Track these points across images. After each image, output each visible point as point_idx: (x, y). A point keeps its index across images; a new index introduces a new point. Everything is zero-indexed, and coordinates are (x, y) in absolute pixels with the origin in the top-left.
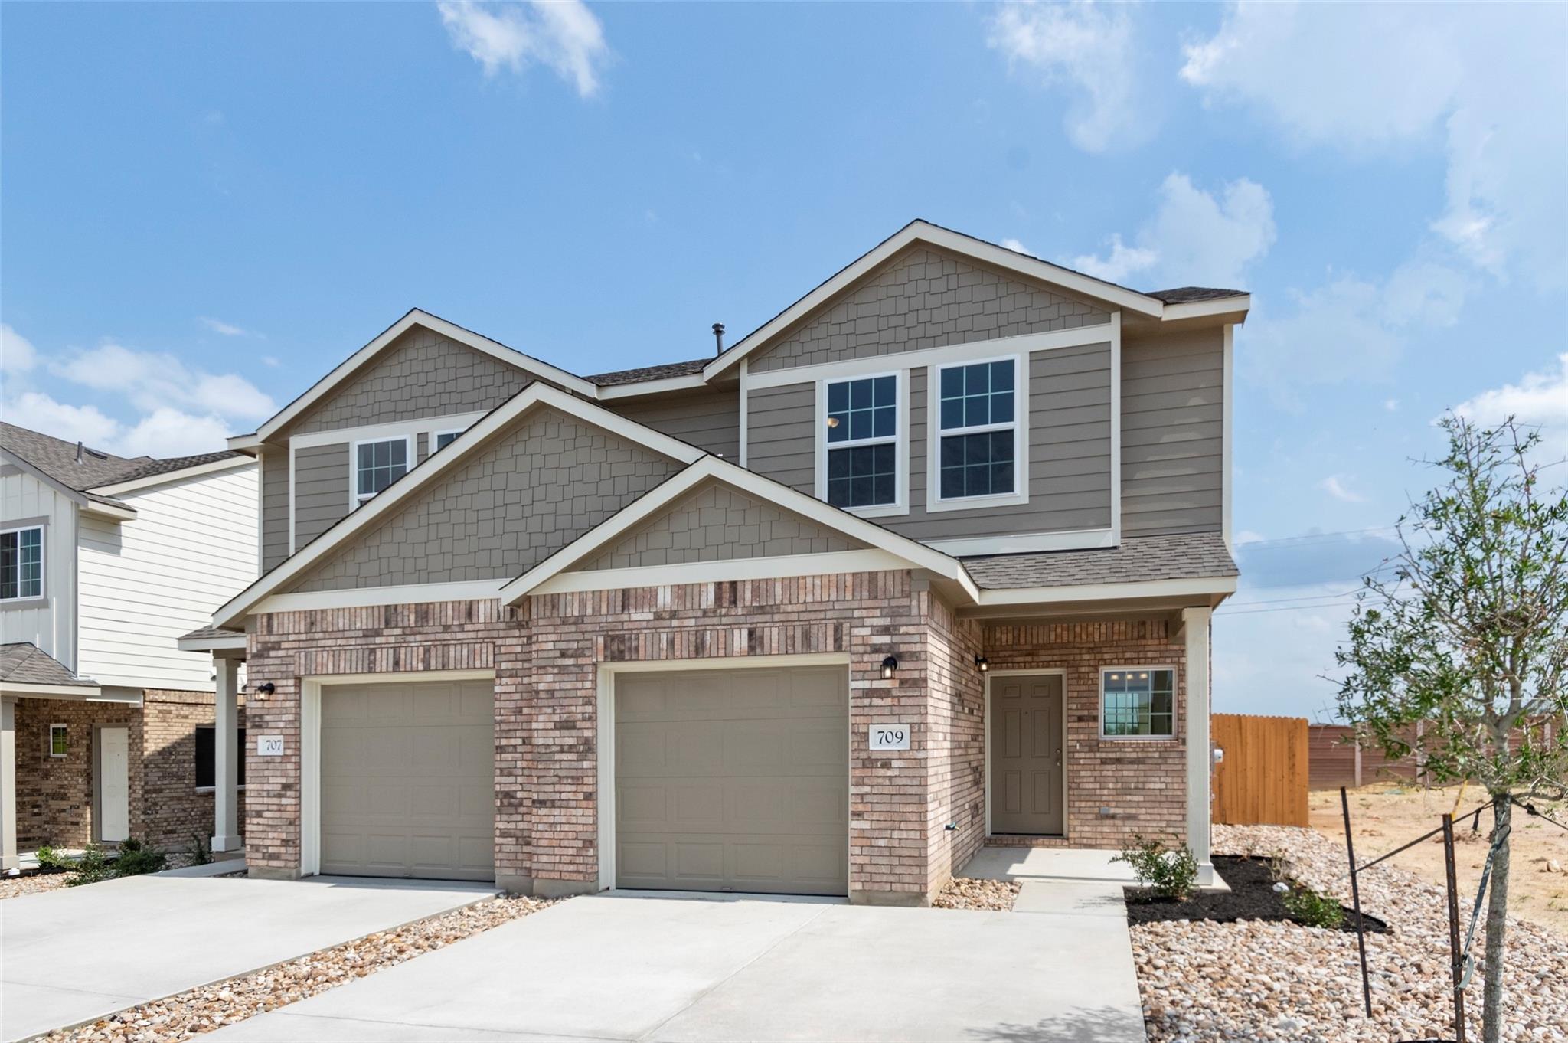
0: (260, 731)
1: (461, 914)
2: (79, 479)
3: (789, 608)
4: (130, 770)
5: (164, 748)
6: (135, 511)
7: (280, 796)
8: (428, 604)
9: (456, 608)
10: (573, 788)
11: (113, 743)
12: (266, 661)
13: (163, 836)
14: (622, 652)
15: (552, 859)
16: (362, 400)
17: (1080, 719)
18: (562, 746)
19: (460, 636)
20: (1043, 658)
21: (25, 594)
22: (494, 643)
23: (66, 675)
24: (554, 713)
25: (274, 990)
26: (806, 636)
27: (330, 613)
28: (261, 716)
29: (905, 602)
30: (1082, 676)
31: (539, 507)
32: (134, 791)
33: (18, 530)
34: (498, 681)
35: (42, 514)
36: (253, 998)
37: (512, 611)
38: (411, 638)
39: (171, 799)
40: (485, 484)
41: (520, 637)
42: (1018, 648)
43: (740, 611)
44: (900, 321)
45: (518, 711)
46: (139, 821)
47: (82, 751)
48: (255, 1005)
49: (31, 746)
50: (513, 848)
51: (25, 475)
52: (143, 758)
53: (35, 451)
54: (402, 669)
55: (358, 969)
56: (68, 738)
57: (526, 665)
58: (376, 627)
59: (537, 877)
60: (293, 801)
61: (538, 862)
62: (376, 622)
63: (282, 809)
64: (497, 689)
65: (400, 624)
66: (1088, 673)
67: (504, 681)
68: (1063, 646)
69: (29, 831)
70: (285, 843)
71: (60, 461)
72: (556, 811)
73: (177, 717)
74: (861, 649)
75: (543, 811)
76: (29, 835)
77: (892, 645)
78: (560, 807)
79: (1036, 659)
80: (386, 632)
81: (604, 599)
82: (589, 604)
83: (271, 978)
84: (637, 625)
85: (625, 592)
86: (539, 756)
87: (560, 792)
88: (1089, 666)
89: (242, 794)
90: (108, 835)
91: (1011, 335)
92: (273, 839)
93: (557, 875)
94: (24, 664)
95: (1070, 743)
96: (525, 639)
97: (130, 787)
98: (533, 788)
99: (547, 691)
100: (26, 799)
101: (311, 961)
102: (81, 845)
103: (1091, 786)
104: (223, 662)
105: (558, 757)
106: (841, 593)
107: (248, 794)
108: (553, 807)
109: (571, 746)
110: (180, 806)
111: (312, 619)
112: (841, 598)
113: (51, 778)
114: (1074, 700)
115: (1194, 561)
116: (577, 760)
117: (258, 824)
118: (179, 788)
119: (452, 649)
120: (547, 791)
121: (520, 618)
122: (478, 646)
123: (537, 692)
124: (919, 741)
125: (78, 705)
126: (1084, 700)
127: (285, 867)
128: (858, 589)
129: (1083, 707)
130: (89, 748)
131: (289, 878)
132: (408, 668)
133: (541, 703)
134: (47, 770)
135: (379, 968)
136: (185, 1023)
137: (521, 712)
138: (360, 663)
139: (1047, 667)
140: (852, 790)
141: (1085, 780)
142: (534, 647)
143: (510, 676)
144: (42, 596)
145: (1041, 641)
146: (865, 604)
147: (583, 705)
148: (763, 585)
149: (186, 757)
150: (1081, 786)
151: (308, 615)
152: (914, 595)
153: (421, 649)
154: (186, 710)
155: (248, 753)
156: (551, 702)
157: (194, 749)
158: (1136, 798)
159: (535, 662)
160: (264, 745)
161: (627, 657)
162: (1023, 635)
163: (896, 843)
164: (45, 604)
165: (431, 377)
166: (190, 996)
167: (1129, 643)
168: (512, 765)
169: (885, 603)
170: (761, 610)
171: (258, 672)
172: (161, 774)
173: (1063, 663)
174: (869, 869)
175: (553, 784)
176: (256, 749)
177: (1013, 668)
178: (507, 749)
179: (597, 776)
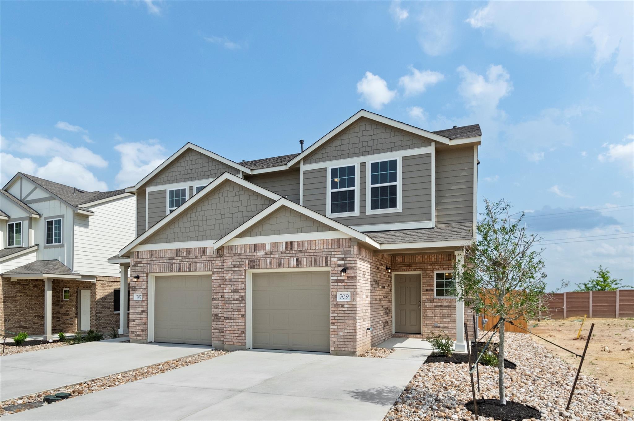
0: (135, 292)
1: (199, 355)
2: (74, 201)
3: (310, 251)
4: (91, 305)
5: (103, 297)
6: (94, 213)
7: (141, 314)
8: (190, 248)
9: (199, 250)
10: (238, 313)
11: (85, 295)
12: (137, 268)
13: (102, 329)
14: (254, 266)
15: (231, 338)
16: (171, 175)
17: (427, 290)
18: (234, 298)
19: (201, 259)
20: (413, 268)
21: (56, 242)
22: (212, 262)
23: (69, 271)
24: (231, 287)
25: (135, 376)
26: (316, 261)
27: (158, 251)
28: (135, 287)
29: (349, 249)
30: (428, 274)
31: (227, 216)
32: (92, 313)
33: (54, 220)
34: (213, 275)
35: (62, 214)
36: (128, 378)
37: (218, 251)
38: (185, 260)
39: (105, 316)
40: (209, 207)
41: (220, 260)
42: (404, 263)
43: (293, 252)
44: (356, 145)
45: (220, 286)
46: (94, 324)
47: (74, 298)
48: (129, 380)
49: (57, 296)
50: (218, 334)
51: (56, 200)
52: (95, 301)
53: (59, 191)
54: (181, 271)
55: (162, 371)
56: (70, 293)
57: (222, 270)
58: (173, 256)
59: (225, 344)
60: (145, 316)
61: (226, 339)
62: (173, 255)
63: (142, 319)
64: (213, 278)
65: (181, 255)
66: (430, 273)
67: (215, 275)
68: (420, 263)
69: (56, 327)
70: (143, 331)
71: (68, 194)
72: (232, 321)
73: (108, 286)
74: (334, 266)
75: (227, 321)
76: (56, 328)
77: (345, 264)
78: (233, 320)
79: (411, 268)
80: (176, 258)
81: (248, 247)
82: (243, 249)
83: (134, 373)
84: (259, 256)
85: (255, 245)
86: (227, 302)
87: (233, 314)
88: (430, 271)
89: (128, 314)
90: (83, 328)
91: (396, 151)
92: (138, 329)
93: (232, 343)
94: (55, 267)
95: (423, 299)
96: (222, 261)
97: (91, 311)
98: (224, 313)
99: (229, 279)
100: (55, 315)
101: (148, 368)
102: (73, 332)
103: (431, 315)
104: (123, 267)
105: (232, 302)
106: (328, 246)
107: (130, 314)
108: (231, 319)
109: (237, 298)
110: (108, 318)
111: (152, 253)
112: (327, 248)
113: (64, 308)
114: (425, 283)
115: (458, 234)
116: (239, 303)
117: (134, 324)
118: (108, 312)
119: (198, 264)
120: (229, 314)
121: (221, 254)
122: (206, 263)
123: (226, 279)
124: (354, 298)
125: (74, 281)
126: (428, 283)
127: (142, 339)
128: (333, 245)
129: (428, 286)
130: (77, 297)
131: (144, 343)
132: (184, 271)
133: (227, 283)
134: (62, 305)
135: (169, 371)
136: (107, 384)
137: (221, 286)
138: (168, 269)
139: (415, 271)
140: (331, 315)
141: (429, 313)
142: (225, 264)
143: (217, 274)
144: (61, 243)
145: (412, 261)
146: (336, 250)
147: (241, 284)
148: (301, 243)
149: (110, 301)
150: (427, 315)
151: (151, 252)
152: (352, 247)
153: (188, 264)
154: (111, 284)
155: (130, 300)
156: (230, 283)
157: (113, 298)
158: (447, 320)
159: (225, 269)
160: (136, 297)
161: (256, 268)
162: (406, 259)
163: (346, 334)
164: (63, 246)
165: (194, 166)
166: (109, 377)
167: (445, 262)
168: (217, 305)
169: (342, 250)
170: (301, 251)
171: (134, 271)
172: (101, 307)
173: (421, 269)
174: (336, 343)
175: (231, 311)
176: (133, 298)
177: (402, 271)
178: (216, 299)
179: (246, 309)
